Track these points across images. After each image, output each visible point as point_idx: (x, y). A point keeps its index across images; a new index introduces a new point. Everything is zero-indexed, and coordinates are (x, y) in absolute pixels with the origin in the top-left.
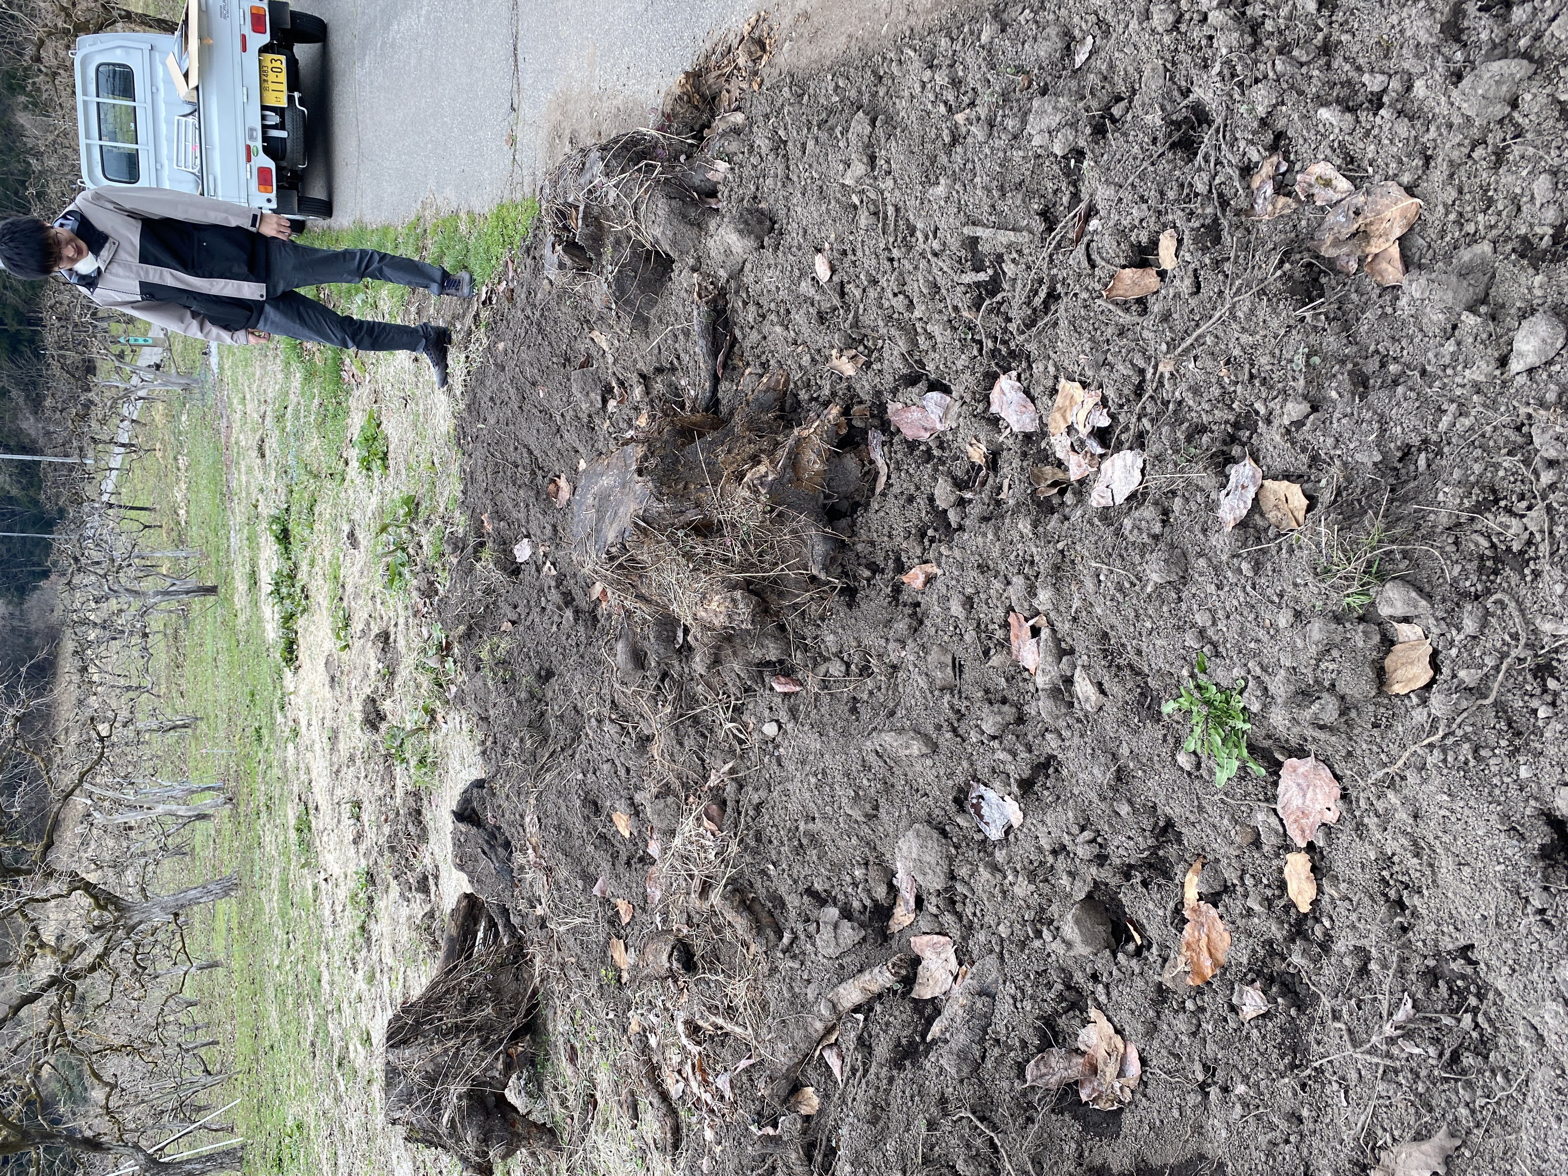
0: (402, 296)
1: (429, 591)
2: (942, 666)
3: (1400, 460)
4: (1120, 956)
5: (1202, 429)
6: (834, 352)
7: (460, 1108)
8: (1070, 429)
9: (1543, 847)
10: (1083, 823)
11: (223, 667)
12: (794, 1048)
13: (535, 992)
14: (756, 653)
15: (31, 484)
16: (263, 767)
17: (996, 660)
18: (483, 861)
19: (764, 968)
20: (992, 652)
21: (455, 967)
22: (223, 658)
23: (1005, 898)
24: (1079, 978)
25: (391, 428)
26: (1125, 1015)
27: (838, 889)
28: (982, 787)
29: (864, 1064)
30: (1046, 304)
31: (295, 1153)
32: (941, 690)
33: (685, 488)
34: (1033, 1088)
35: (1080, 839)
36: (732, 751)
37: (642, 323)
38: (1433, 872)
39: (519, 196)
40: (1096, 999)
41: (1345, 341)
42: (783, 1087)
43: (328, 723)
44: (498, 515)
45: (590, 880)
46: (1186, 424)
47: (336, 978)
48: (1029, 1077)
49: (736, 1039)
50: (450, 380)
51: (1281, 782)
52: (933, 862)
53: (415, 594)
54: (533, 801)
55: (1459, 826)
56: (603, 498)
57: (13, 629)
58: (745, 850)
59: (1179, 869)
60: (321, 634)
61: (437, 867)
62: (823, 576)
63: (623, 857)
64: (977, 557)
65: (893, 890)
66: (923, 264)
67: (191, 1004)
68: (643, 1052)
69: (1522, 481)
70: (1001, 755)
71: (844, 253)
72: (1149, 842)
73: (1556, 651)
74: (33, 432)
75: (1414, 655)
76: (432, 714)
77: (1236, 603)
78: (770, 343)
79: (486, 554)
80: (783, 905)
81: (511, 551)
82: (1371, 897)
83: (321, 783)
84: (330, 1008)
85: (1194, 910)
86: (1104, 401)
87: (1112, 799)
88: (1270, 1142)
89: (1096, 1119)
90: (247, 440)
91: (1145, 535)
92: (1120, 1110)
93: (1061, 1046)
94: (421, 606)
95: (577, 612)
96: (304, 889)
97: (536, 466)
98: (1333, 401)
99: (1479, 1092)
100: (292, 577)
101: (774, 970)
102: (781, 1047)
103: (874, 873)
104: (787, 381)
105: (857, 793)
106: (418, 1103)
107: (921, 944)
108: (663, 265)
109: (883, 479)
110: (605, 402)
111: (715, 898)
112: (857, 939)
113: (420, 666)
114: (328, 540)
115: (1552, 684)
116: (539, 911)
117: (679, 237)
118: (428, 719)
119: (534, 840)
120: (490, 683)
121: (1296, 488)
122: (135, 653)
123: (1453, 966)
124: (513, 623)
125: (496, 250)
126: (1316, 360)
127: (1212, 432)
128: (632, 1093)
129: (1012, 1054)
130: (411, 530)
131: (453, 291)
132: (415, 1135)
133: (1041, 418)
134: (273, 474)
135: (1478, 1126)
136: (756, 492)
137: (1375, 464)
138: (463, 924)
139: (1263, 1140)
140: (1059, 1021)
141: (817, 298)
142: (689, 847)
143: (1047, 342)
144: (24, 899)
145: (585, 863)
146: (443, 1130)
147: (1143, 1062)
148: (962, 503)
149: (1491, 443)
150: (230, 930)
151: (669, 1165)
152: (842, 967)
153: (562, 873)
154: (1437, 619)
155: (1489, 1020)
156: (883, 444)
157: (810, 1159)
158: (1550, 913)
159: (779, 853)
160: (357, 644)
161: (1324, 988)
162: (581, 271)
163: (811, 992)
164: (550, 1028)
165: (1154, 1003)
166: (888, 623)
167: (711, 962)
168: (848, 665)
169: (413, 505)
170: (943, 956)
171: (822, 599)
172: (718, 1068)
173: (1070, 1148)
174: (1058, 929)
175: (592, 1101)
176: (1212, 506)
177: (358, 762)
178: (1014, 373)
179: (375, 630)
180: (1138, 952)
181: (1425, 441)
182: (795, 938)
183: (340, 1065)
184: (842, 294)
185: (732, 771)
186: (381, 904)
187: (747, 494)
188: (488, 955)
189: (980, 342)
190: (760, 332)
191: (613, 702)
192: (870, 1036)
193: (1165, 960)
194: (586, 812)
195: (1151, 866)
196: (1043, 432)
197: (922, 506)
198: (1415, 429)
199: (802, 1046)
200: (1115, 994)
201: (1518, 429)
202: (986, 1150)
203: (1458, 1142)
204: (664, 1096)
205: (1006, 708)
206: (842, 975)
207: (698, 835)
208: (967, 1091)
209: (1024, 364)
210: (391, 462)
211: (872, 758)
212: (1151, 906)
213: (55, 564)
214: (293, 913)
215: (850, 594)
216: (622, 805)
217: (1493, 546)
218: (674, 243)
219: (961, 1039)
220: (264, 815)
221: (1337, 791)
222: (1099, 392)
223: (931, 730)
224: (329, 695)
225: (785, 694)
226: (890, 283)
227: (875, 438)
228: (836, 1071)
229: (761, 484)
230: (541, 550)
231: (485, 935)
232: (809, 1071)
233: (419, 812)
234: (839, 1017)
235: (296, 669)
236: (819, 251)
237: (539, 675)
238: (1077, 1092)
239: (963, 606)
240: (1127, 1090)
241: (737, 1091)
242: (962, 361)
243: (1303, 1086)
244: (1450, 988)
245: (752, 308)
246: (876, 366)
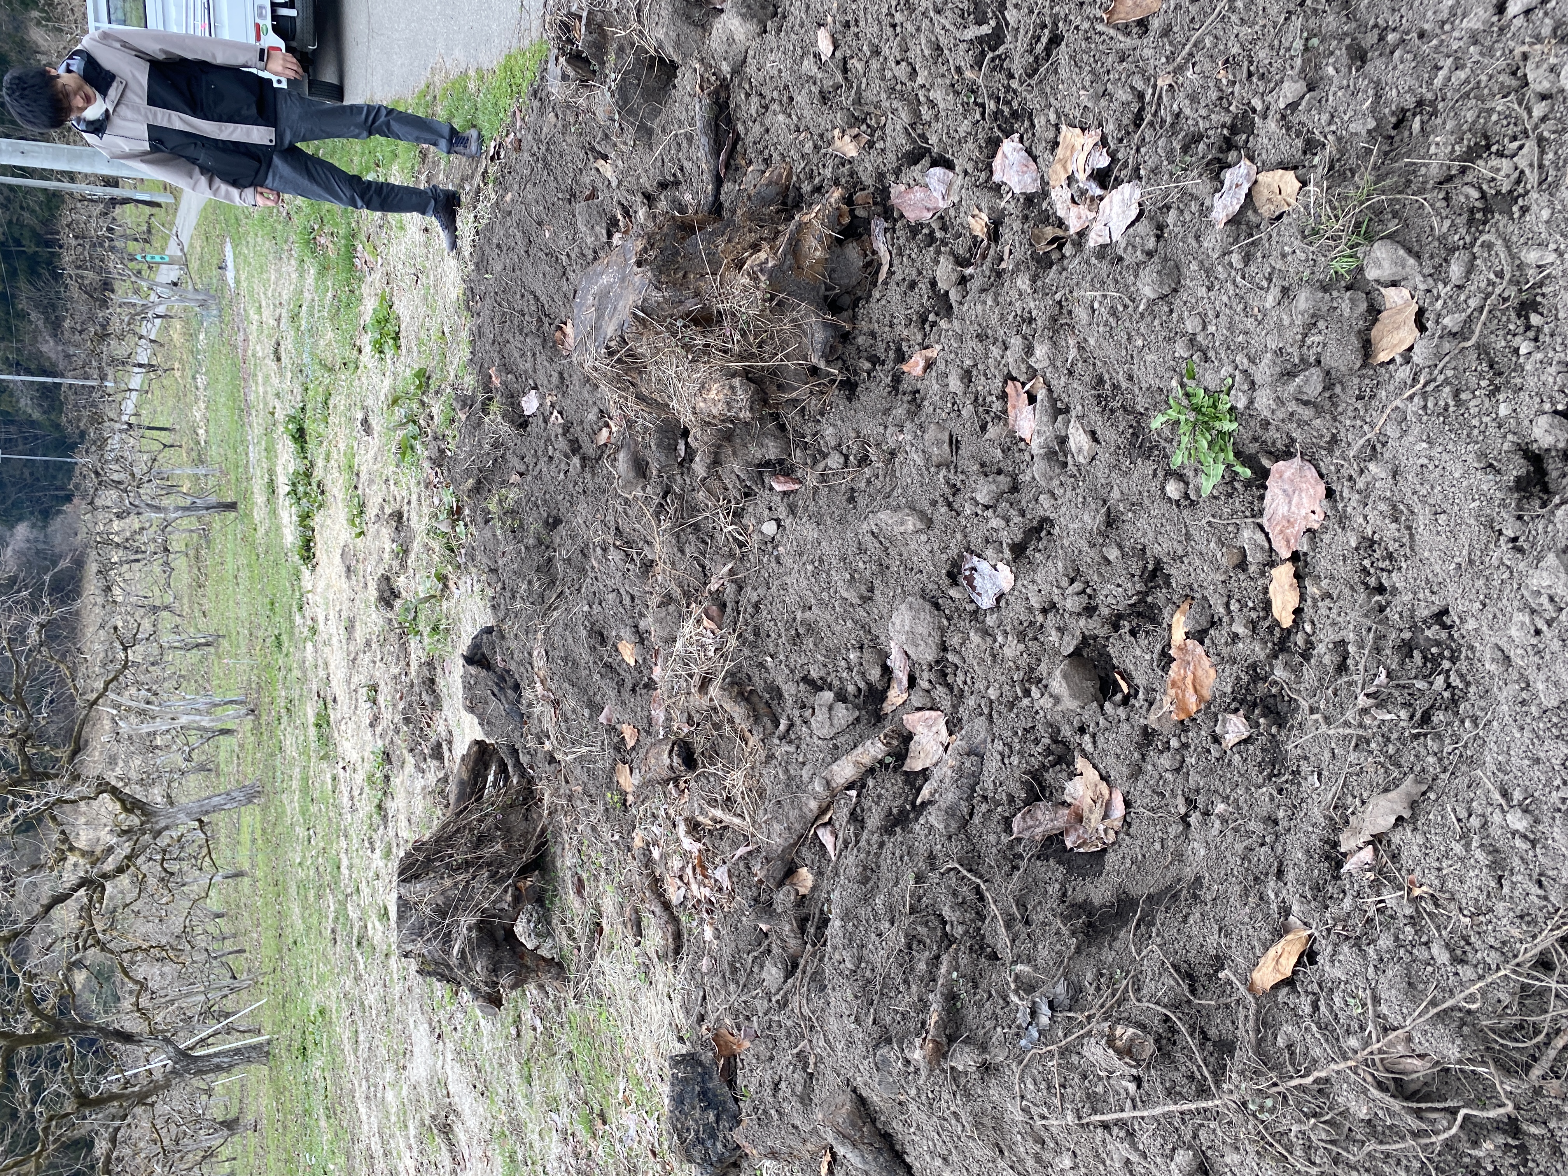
0: (413, 167)
1: (439, 460)
2: (938, 443)
3: (1396, 127)
4: (1107, 705)
5: (1197, 138)
6: (836, 132)
7: (470, 940)
8: (1071, 179)
9: (1518, 479)
10: (1072, 575)
11: (244, 583)
12: (789, 828)
13: (543, 831)
14: (756, 453)
15: (52, 408)
16: (283, 672)
17: (993, 431)
18: (493, 703)
19: (762, 754)
20: (990, 425)
21: (466, 808)
22: (244, 574)
23: (994, 660)
24: (1066, 732)
25: (402, 308)
26: (1111, 760)
27: (833, 675)
28: (976, 559)
29: (856, 835)
30: (1048, 50)
31: (318, 1038)
32: (938, 466)
33: (684, 276)
34: (1019, 840)
35: (1070, 590)
36: (732, 555)
37: (645, 134)
38: (1411, 535)
39: (527, 42)
40: (1083, 750)
41: (1344, 19)
42: (778, 869)
43: (344, 615)
44: (506, 368)
45: (596, 708)
46: (1183, 134)
47: (356, 861)
48: (1015, 829)
49: (734, 831)
50: (459, 243)
51: (1268, 495)
52: (925, 633)
53: (427, 465)
54: (540, 636)
55: (1437, 472)
56: (603, 296)
57: (38, 552)
58: (744, 644)
59: (1166, 613)
60: (337, 527)
61: (450, 732)
62: (822, 365)
63: (629, 684)
64: (976, 327)
65: (887, 671)
66: (925, 24)
67: (218, 916)
68: (646, 866)
69: (1515, 124)
70: (995, 523)
71: (847, 25)
72: (1139, 587)
73: (1541, 284)
74: (53, 356)
75: (1400, 318)
76: (443, 579)
77: (1225, 299)
78: (772, 137)
79: (494, 408)
80: (780, 696)
81: (519, 404)
82: (1352, 588)
83: (338, 674)
84: (349, 891)
85: (1180, 648)
86: (1104, 141)
87: (1102, 545)
88: (1246, 848)
89: (1080, 862)
90: (262, 349)
91: (1139, 253)
92: (1104, 851)
93: (1049, 799)
94: (432, 477)
95: (584, 459)
96: (323, 783)
97: (543, 313)
98: (1331, 79)
99: (1448, 741)
100: (308, 474)
101: (770, 757)
102: (777, 827)
103: (868, 655)
104: (790, 175)
105: (852, 577)
106: (430, 935)
107: (913, 721)
108: (667, 74)
109: (885, 268)
110: (610, 235)
111: (714, 690)
112: (851, 719)
113: (432, 531)
114: (342, 432)
115: (1535, 319)
116: (548, 746)
117: (682, 38)
118: (440, 586)
119: (541, 673)
120: (499, 532)
121: (1291, 174)
122: (157, 569)
123: (1428, 633)
124: (521, 474)
125: (505, 101)
126: (1315, 41)
127: (1208, 137)
128: (636, 911)
129: (999, 809)
130: (423, 403)
131: (460, 148)
132: (427, 968)
133: (1042, 177)
134: (289, 375)
135: (1445, 771)
136: (756, 279)
137: (1369, 132)
138: (473, 769)
139: (1239, 847)
140: (1046, 775)
141: (819, 76)
142: (690, 649)
143: (1048, 90)
144: (52, 800)
145: (591, 693)
146: (454, 961)
147: (1128, 804)
148: (963, 280)
149: (1486, 91)
150: (254, 841)
151: (670, 972)
152: (836, 747)
153: (570, 704)
154: (1424, 276)
155: (1462, 676)
156: (886, 230)
157: (803, 930)
158: (1521, 539)
159: (777, 645)
160: (372, 529)
161: (1304, 694)
162: (584, 83)
163: (806, 773)
164: (558, 864)
165: (1139, 746)
166: (887, 412)
167: (711, 756)
168: (846, 458)
169: (424, 378)
170: (934, 729)
171: (822, 393)
172: (717, 861)
173: (1054, 889)
174: (1046, 686)
175: (598, 928)
176: (1205, 211)
177: (374, 646)
178: (1016, 136)
179: (388, 511)
180: (1125, 701)
181: (1420, 103)
182: (791, 726)
183: (359, 944)
184: (845, 70)
185: (732, 572)
186: (396, 781)
187: (746, 280)
188: (498, 796)
189: (983, 106)
190: (762, 125)
191: (617, 529)
192: (863, 810)
193: (1151, 704)
194: (592, 642)
195: (1139, 614)
196: (1044, 193)
197: (924, 291)
198: (1410, 90)
199: (797, 826)
200: (1101, 740)
201: (1514, 74)
202: (971, 897)
203: (1424, 788)
204: (666, 906)
205: (1001, 478)
206: (836, 752)
207: (697, 634)
208: (955, 847)
209: (1027, 124)
210: (403, 341)
211: (870, 542)
212: (1138, 652)
213: (77, 486)
214: (314, 809)
215: (850, 388)
216: (627, 633)
217: (1483, 196)
218: (678, 45)
219: (950, 797)
220: (285, 720)
221: (1321, 489)
222: (1099, 131)
223: (926, 506)
224: (345, 586)
225: (785, 493)
226: (892, 50)
227: (878, 226)
228: (830, 847)
229: (761, 271)
230: (548, 400)
231: (495, 779)
232: (804, 851)
233: (432, 681)
234: (833, 795)
235: (314, 567)
236: (820, 25)
237: (547, 523)
238: (1063, 842)
239: (962, 379)
240: (1111, 832)
241: (735, 879)
242: (965, 126)
243: (1280, 791)
244: (1425, 657)
245: (755, 99)
246: (879, 145)
